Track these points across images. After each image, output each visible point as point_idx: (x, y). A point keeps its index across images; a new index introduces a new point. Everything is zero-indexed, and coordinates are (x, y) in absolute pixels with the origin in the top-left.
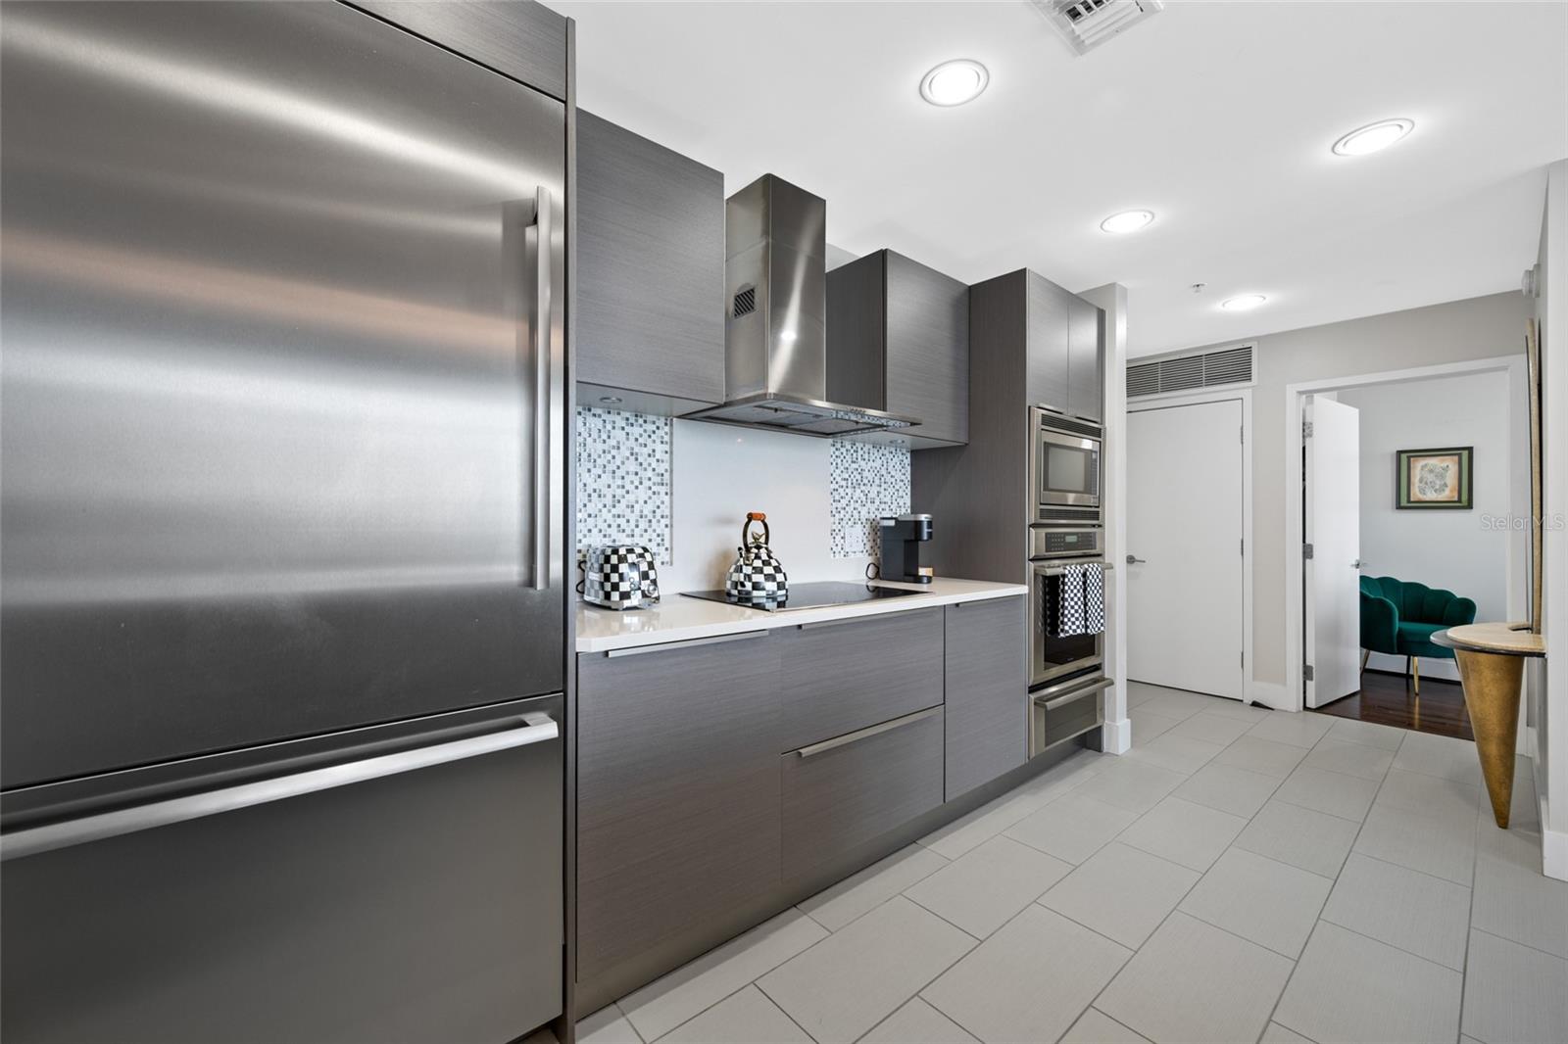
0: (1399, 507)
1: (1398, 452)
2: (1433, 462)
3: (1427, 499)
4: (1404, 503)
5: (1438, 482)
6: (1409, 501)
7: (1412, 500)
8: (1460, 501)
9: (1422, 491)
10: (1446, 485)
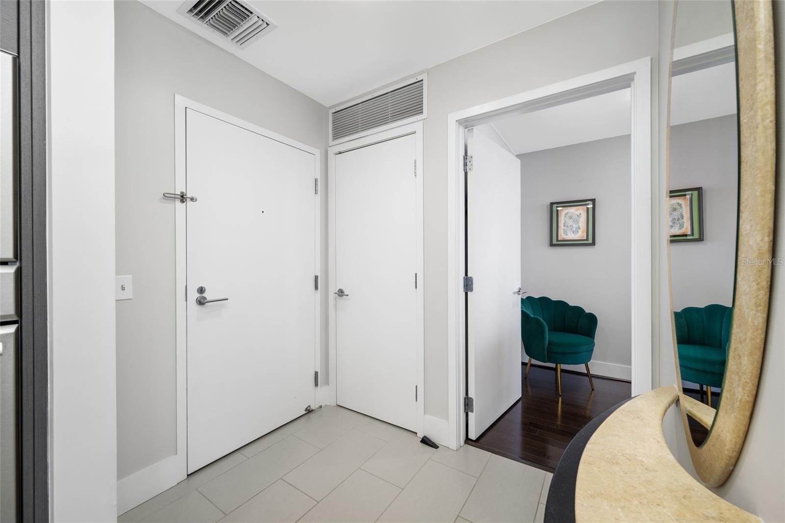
0: (552, 245)
1: (551, 203)
2: (572, 210)
3: (569, 239)
4: (554, 242)
5: (575, 226)
6: (557, 240)
7: (559, 239)
8: (587, 239)
9: (565, 233)
10: (579, 228)
